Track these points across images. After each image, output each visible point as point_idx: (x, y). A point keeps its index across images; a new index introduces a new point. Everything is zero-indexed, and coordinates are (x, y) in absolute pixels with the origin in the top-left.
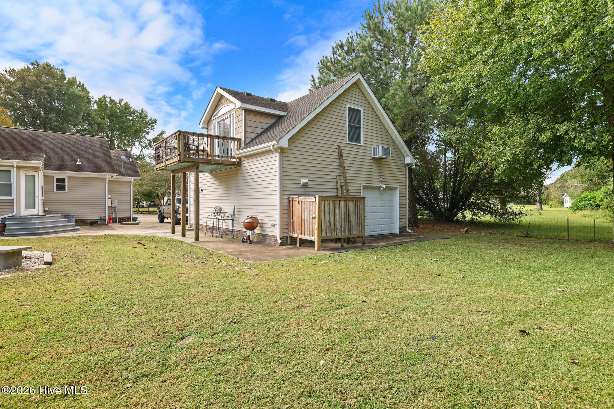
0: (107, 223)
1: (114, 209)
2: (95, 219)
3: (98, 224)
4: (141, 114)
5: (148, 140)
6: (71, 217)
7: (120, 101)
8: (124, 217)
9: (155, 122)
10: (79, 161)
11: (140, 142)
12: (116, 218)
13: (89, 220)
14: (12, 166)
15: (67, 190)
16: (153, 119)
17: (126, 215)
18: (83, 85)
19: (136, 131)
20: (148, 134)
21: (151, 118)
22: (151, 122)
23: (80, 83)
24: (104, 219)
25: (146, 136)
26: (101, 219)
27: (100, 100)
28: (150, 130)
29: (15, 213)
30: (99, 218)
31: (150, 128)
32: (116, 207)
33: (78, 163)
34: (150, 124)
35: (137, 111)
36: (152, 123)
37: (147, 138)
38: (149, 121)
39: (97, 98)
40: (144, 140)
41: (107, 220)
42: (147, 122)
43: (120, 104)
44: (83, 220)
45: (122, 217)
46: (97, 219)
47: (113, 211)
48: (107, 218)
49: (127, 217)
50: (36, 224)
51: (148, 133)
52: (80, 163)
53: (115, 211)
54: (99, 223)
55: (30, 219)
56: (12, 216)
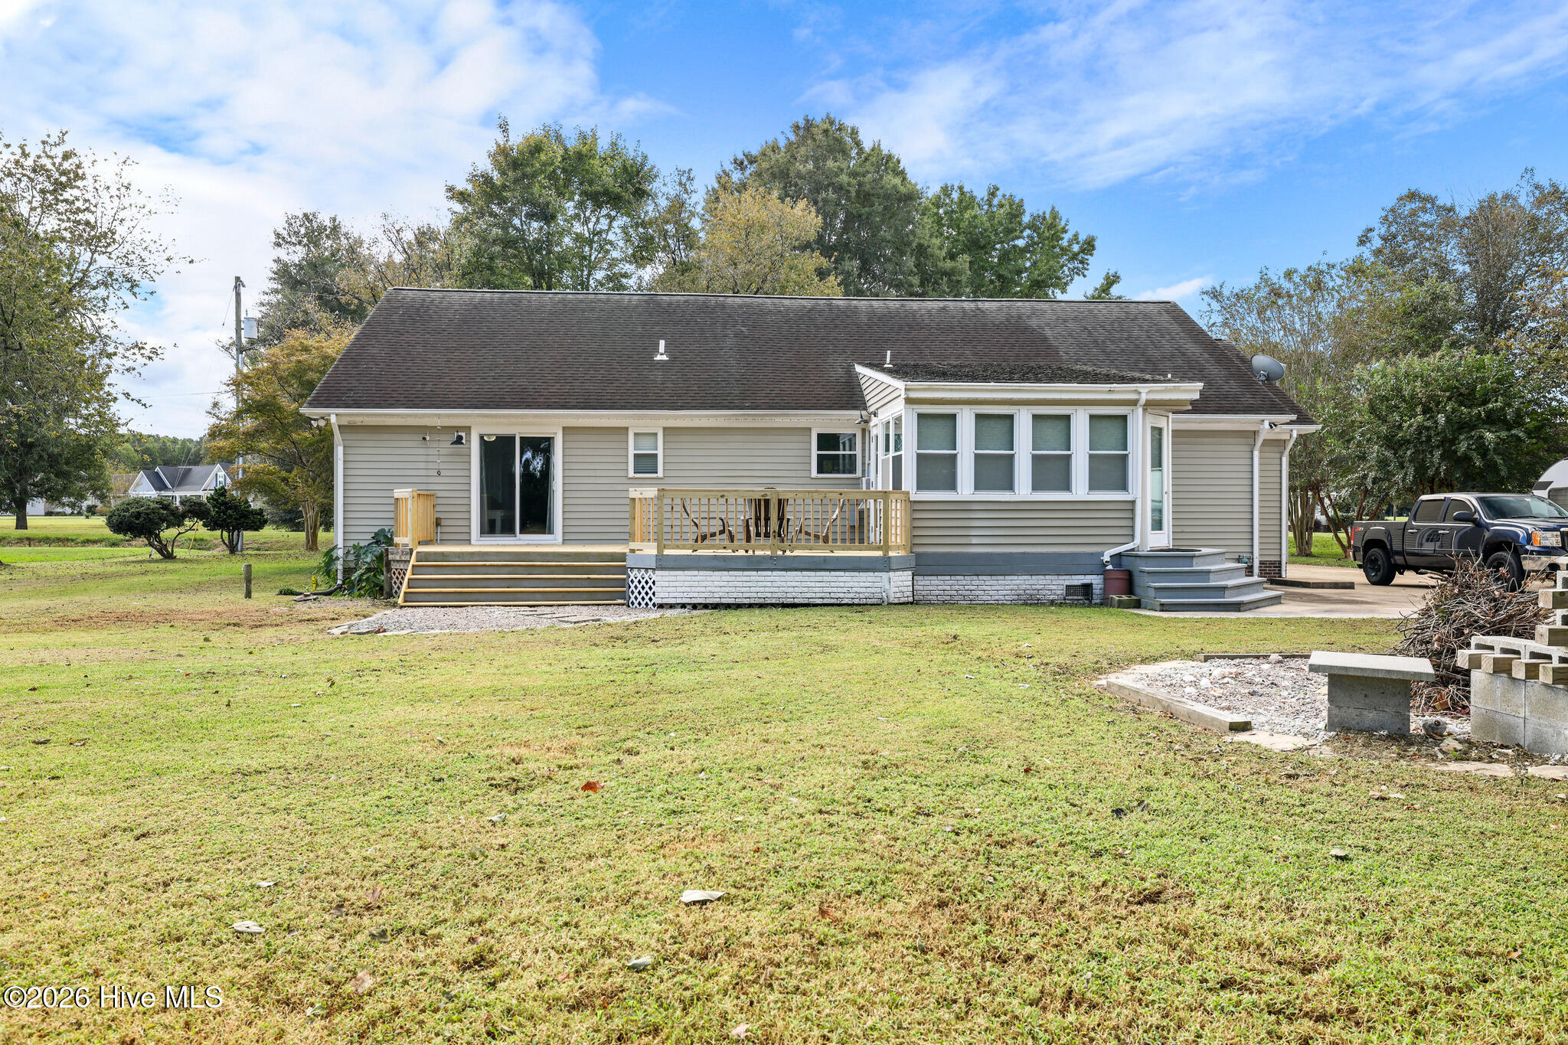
9: (1089, 246)
22: (1076, 248)
29: (1137, 542)
36: (1082, 251)
55: (1189, 560)
56: (1133, 550)
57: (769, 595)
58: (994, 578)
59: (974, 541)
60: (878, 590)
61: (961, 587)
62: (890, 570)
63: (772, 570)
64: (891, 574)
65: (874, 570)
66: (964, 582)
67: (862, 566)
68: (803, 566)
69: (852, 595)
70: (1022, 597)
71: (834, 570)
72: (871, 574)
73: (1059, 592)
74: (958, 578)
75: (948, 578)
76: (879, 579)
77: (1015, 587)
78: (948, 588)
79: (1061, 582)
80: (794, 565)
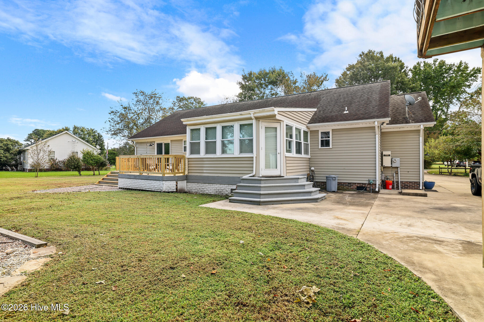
0: (377, 190)
1: (396, 170)
2: (363, 184)
3: (366, 190)
4: (459, 67)
5: (469, 94)
6: (331, 179)
7: (434, 61)
8: (410, 182)
9: (478, 71)
10: (346, 109)
11: (458, 99)
12: (397, 182)
13: (355, 183)
14: (250, 119)
15: (331, 147)
16: (476, 69)
17: (413, 179)
18: (399, 59)
19: (453, 87)
20: (470, 88)
21: (474, 68)
22: (473, 72)
23: (396, 58)
24: (373, 184)
25: (467, 89)
26: (369, 184)
27: (415, 68)
28: (472, 82)
29: (254, 173)
30: (367, 182)
31: (471, 80)
32: (398, 168)
33: (345, 112)
34: (472, 75)
35: (454, 65)
36: (475, 73)
37: (468, 92)
38: (470, 73)
39: (411, 67)
40: (464, 96)
41: (377, 186)
42: (468, 74)
43: (435, 65)
44: (349, 183)
45: (407, 182)
46: (365, 184)
47: (394, 172)
48: (378, 182)
49: (415, 182)
50: (262, 189)
51: (469, 86)
52: (347, 112)
53: (397, 173)
54: (368, 189)
55: (259, 181)
56: (253, 176)
57: (138, 187)
58: (210, 185)
59: (205, 171)
60: (160, 187)
61: (201, 187)
62: (163, 181)
63: (139, 179)
64: (164, 182)
65: (159, 181)
66: (201, 186)
67: (157, 179)
68: (145, 178)
69: (154, 188)
70: (218, 192)
71: (151, 180)
72: (159, 182)
73: (229, 191)
74: (200, 184)
75: (197, 184)
76: (160, 184)
77: (216, 188)
78: (197, 187)
79: (230, 187)
80: (143, 178)
